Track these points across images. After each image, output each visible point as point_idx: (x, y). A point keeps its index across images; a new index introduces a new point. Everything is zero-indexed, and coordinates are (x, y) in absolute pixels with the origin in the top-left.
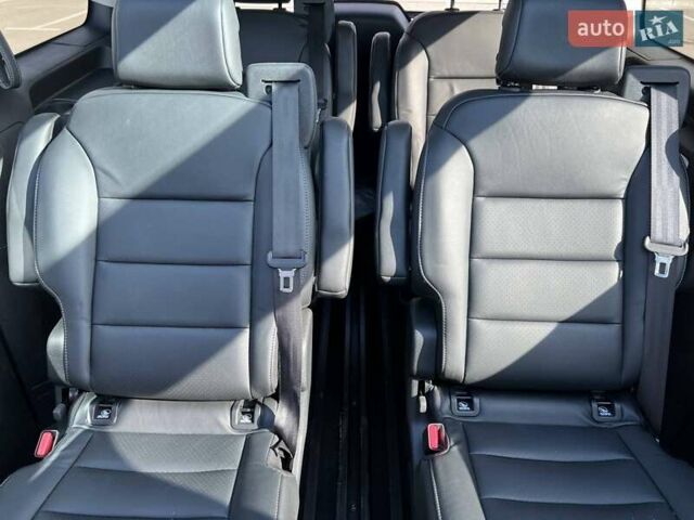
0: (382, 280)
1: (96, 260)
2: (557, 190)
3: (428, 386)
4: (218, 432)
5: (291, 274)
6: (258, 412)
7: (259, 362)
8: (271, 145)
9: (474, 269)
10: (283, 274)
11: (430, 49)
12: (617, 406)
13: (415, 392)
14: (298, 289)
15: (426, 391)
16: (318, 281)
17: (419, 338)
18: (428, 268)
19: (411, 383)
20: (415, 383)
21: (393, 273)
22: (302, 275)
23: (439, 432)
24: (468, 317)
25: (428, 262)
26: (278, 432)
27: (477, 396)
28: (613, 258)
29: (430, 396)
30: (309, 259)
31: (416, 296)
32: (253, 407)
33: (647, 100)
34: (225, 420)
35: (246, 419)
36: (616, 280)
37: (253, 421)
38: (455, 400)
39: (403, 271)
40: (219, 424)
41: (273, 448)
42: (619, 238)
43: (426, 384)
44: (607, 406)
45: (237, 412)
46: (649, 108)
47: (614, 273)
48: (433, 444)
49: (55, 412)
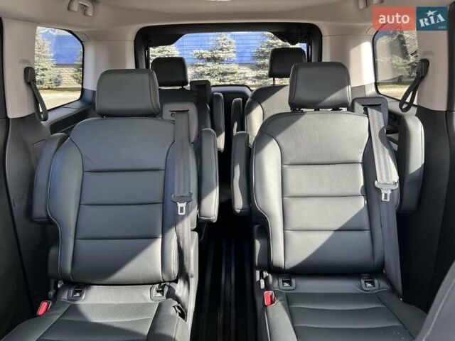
0: (236, 212)
1: (80, 205)
2: (325, 160)
3: (265, 274)
4: (143, 301)
5: (184, 205)
6: (166, 290)
7: (167, 257)
8: (174, 141)
9: (285, 202)
10: (180, 205)
11: (262, 104)
12: (376, 281)
13: (258, 278)
14: (188, 213)
15: (264, 277)
16: (200, 212)
17: (258, 244)
18: (259, 202)
19: (255, 272)
20: (258, 273)
21: (241, 207)
22: (190, 206)
23: (271, 296)
24: (284, 229)
25: (259, 199)
26: (178, 299)
27: (294, 278)
28: (360, 194)
29: (266, 280)
30: (194, 198)
31: (257, 224)
32: (163, 287)
33: (366, 113)
34: (147, 295)
35: (159, 295)
36: (363, 206)
37: (163, 295)
38: (281, 281)
39: (247, 206)
40: (143, 297)
41: (174, 307)
42: (362, 183)
43: (264, 273)
44: (369, 282)
45: (154, 290)
46: (368, 117)
47: (362, 202)
48: (267, 302)
49: (50, 293)
